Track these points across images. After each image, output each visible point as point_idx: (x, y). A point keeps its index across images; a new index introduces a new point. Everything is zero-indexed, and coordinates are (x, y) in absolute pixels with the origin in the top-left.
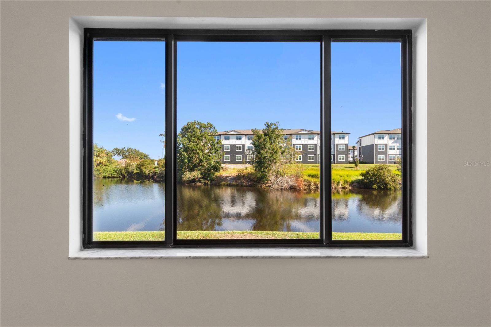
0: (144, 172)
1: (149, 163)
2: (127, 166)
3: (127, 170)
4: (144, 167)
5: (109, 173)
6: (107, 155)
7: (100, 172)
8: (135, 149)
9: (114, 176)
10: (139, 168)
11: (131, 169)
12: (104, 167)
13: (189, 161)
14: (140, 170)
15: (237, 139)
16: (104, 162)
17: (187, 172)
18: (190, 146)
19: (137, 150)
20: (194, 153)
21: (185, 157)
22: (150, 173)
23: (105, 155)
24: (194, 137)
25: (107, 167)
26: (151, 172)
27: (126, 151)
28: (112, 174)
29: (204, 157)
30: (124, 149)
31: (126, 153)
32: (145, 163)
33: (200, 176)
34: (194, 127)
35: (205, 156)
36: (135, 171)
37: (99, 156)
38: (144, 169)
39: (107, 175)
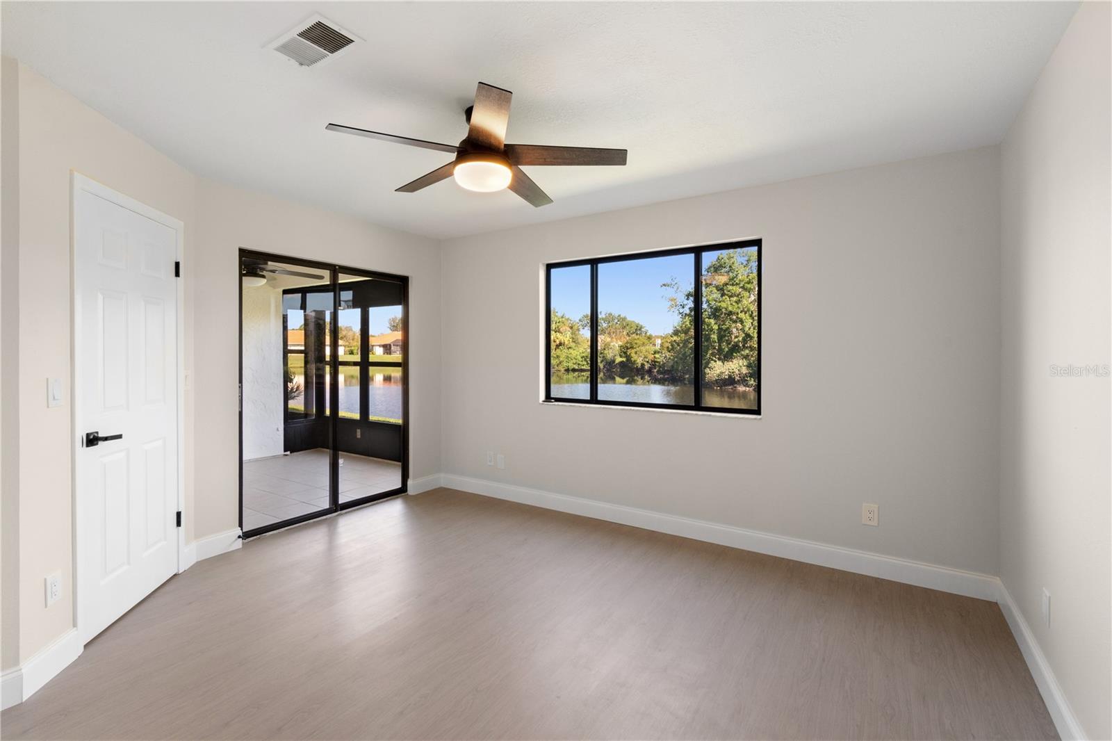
0: (635, 361)
1: (644, 343)
2: (604, 349)
3: (603, 357)
4: (633, 351)
5: (574, 361)
6: (571, 328)
7: (561, 359)
8: (619, 316)
9: (583, 367)
10: (625, 353)
11: (611, 355)
12: (566, 351)
13: (720, 338)
14: (627, 357)
16: (566, 343)
17: (715, 361)
18: (723, 305)
19: (623, 316)
20: (731, 319)
21: (712, 330)
22: (646, 363)
23: (569, 329)
24: (733, 285)
25: (571, 351)
26: (648, 362)
27: (603, 319)
28: (579, 364)
30: (600, 316)
31: (604, 324)
32: (636, 343)
33: (744, 370)
34: (733, 263)
36: (618, 360)
37: (560, 331)
38: (633, 355)
39: (571, 366)
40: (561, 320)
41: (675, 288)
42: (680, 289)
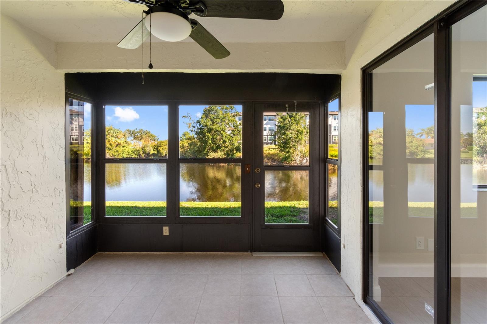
2: (144, 147)
3: (144, 151)
4: (161, 148)
5: (127, 153)
7: (119, 152)
8: (147, 131)
9: (132, 156)
10: (157, 149)
11: (148, 150)
12: (122, 148)
13: (213, 142)
14: (157, 151)
16: (122, 143)
17: (210, 152)
18: (214, 127)
20: (217, 134)
21: (209, 138)
23: (123, 136)
24: (217, 119)
25: (125, 148)
27: (137, 132)
28: (130, 155)
30: (136, 130)
31: (138, 134)
32: (163, 144)
33: (224, 156)
35: (228, 137)
36: (152, 152)
37: (118, 138)
38: (161, 150)
40: (119, 131)
41: (189, 118)
42: (191, 119)
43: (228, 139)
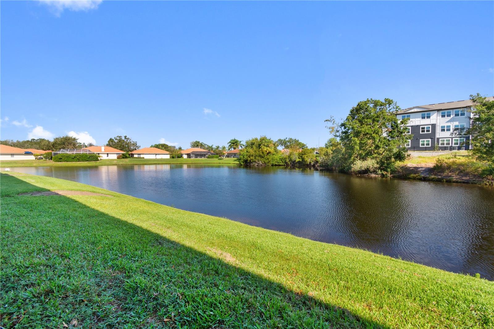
0: (306, 161)
1: (311, 152)
2: (291, 155)
3: (290, 159)
4: (306, 156)
5: (276, 161)
6: (274, 145)
7: (270, 160)
8: (295, 139)
9: (280, 164)
10: (301, 157)
11: (294, 158)
12: (272, 156)
13: (361, 148)
14: (302, 159)
15: (422, 117)
16: (272, 152)
17: (358, 161)
18: (363, 129)
19: (297, 139)
20: (367, 138)
21: (356, 143)
22: (312, 162)
23: (273, 145)
24: (367, 119)
25: (274, 156)
26: (313, 161)
28: (278, 162)
29: (381, 142)
30: (286, 140)
31: (288, 143)
32: (307, 152)
33: (376, 165)
34: (368, 107)
35: (383, 140)
36: (298, 160)
37: (269, 147)
38: (305, 158)
39: (274, 163)
40: (269, 141)
41: (333, 122)
42: (335, 123)
43: (382, 144)
